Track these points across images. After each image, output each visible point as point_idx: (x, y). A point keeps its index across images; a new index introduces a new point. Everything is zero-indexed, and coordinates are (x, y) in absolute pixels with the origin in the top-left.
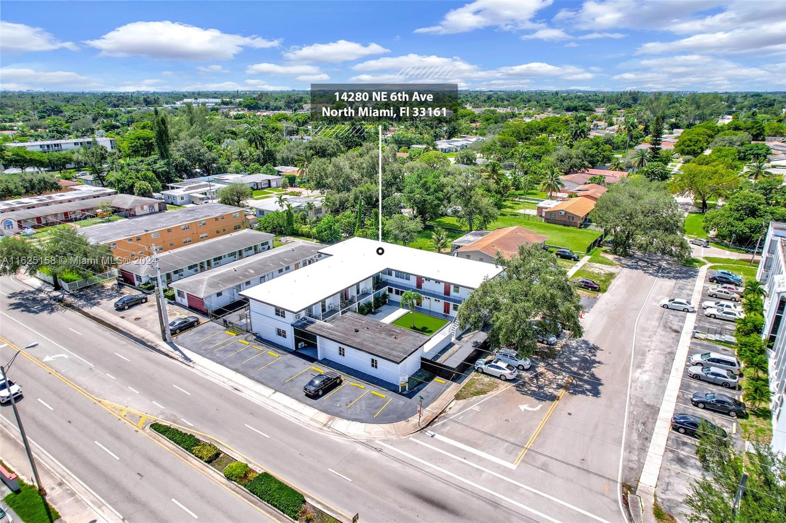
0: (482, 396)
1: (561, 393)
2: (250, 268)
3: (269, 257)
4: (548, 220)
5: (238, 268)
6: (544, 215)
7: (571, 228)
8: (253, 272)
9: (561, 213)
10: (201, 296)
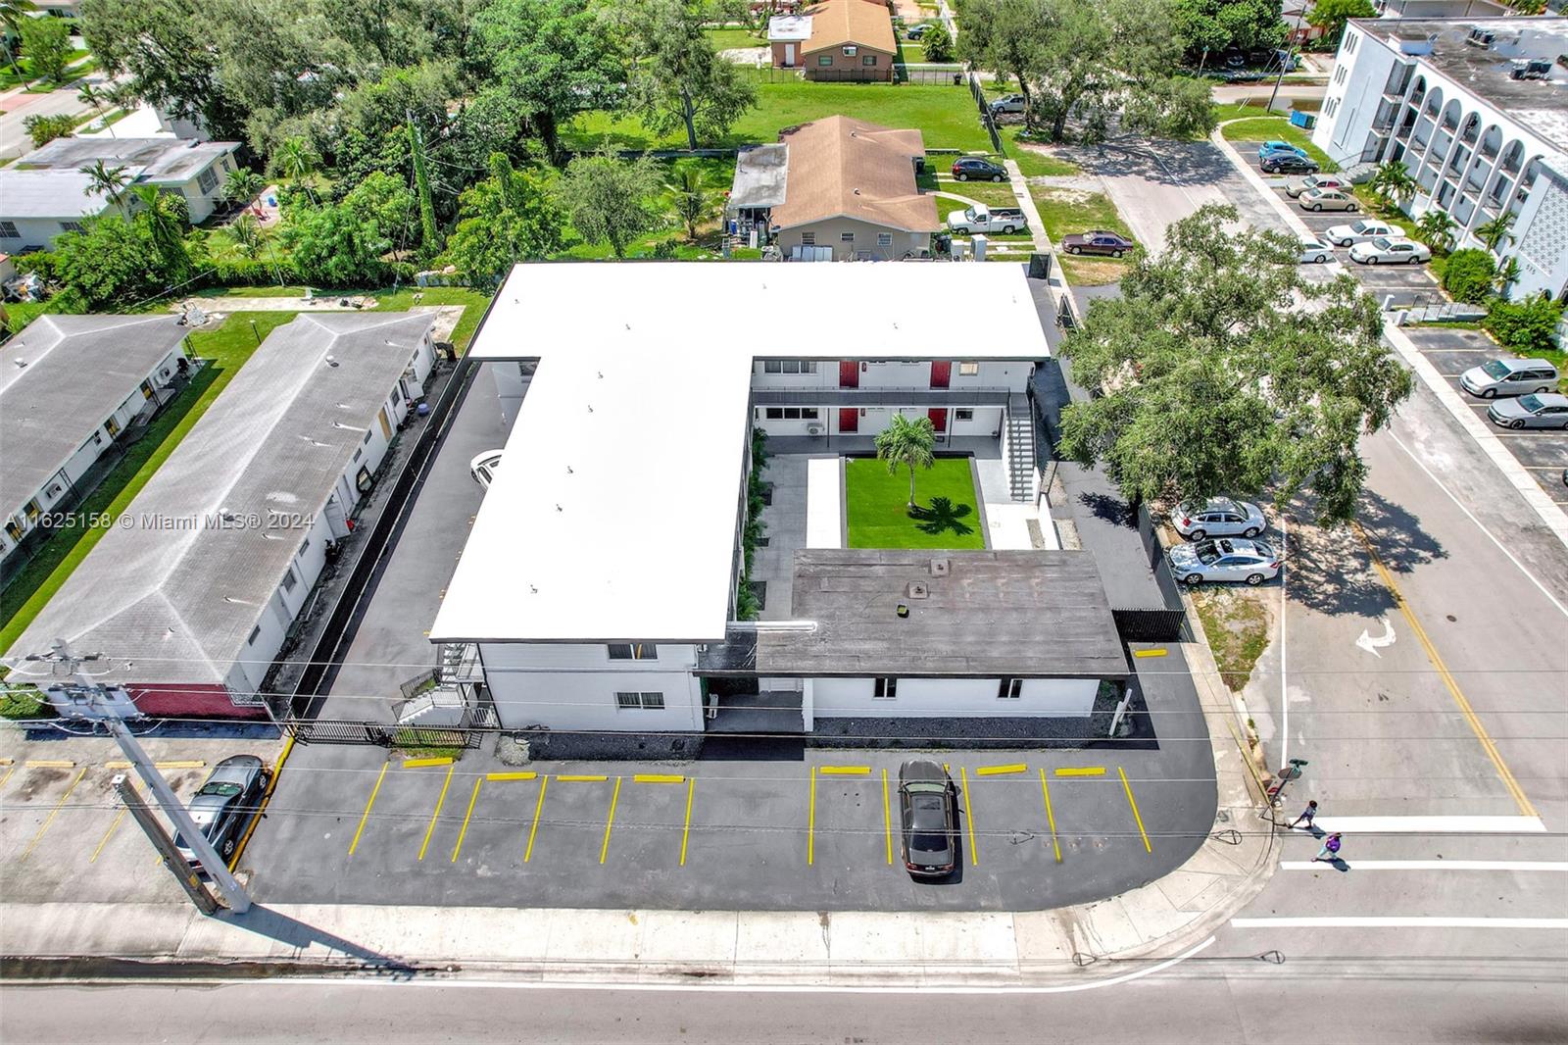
0: (1267, 652)
1: (1381, 575)
2: (270, 489)
3: (288, 417)
4: (816, 76)
5: (226, 503)
6: (790, 58)
7: (872, 87)
8: (289, 498)
9: (847, 52)
10: (219, 678)
